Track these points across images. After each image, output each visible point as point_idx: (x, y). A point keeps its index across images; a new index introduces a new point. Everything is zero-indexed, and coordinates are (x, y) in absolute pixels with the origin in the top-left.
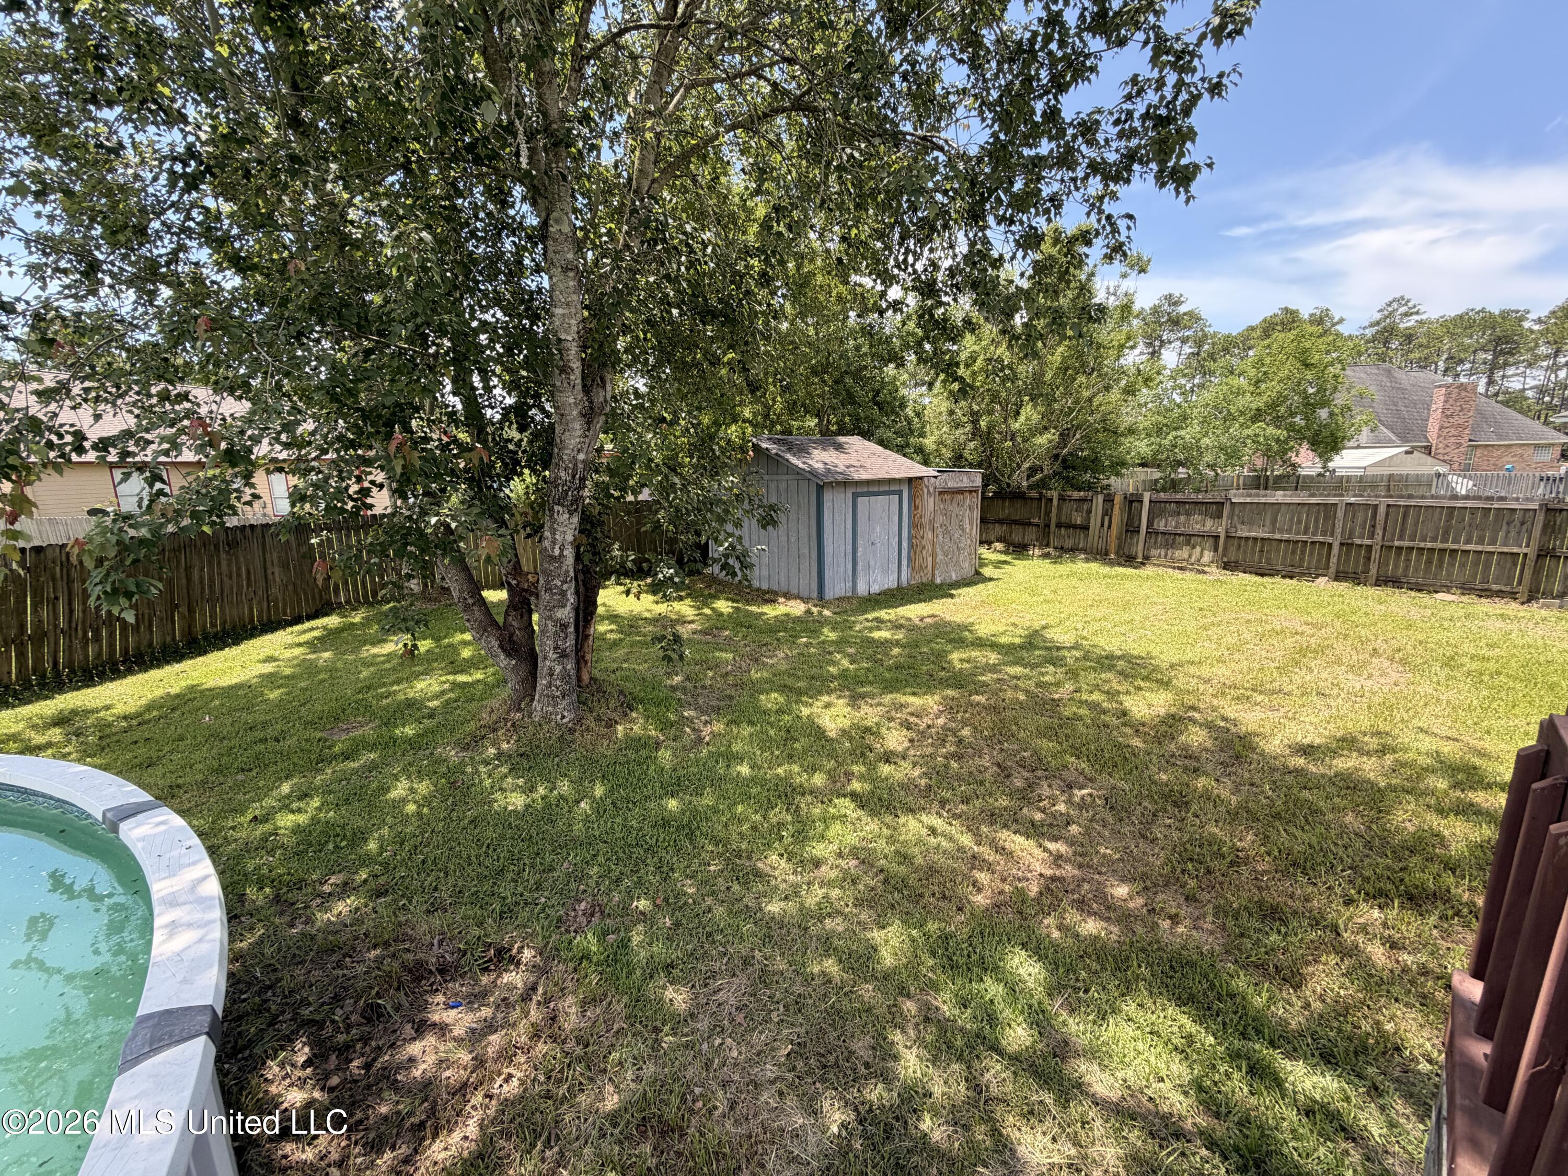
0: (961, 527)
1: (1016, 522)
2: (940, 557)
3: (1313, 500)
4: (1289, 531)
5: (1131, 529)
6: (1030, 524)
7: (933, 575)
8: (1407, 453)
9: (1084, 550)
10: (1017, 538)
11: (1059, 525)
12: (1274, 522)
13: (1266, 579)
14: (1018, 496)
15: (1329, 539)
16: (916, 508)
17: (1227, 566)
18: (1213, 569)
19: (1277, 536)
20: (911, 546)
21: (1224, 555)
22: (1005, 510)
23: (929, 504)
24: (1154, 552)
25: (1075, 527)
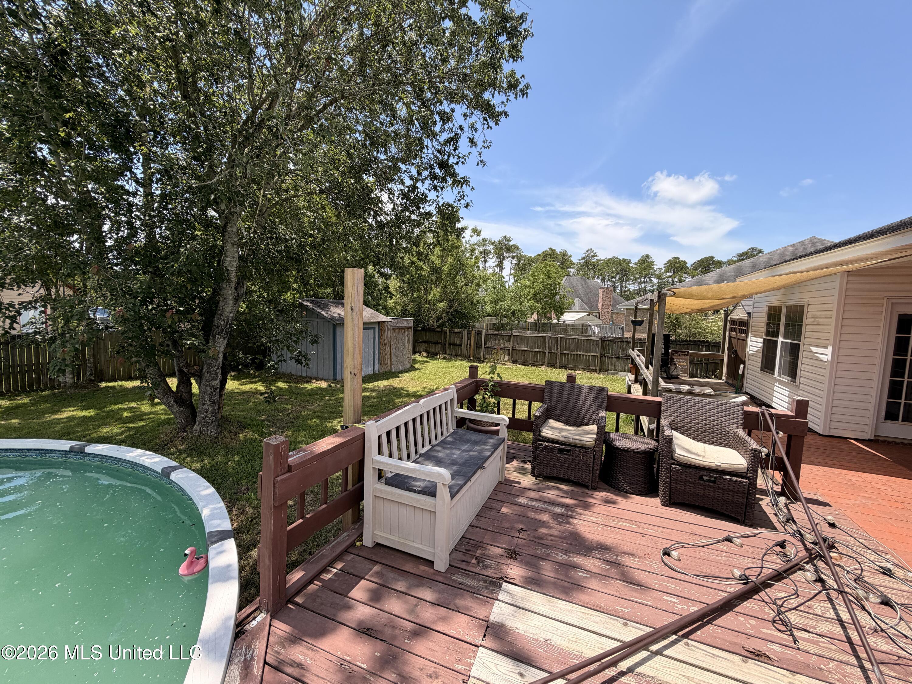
0: (404, 345)
1: (431, 342)
2: (394, 359)
3: (539, 335)
4: (532, 347)
5: (478, 346)
6: (438, 343)
7: (391, 368)
8: (588, 315)
9: (460, 356)
10: (432, 350)
11: (450, 344)
12: (527, 344)
13: (526, 367)
14: (432, 330)
15: (545, 351)
16: (382, 335)
17: (514, 362)
18: (508, 363)
19: (529, 349)
20: (380, 353)
21: (512, 357)
22: (427, 337)
23: (388, 334)
24: (487, 356)
25: (456, 345)
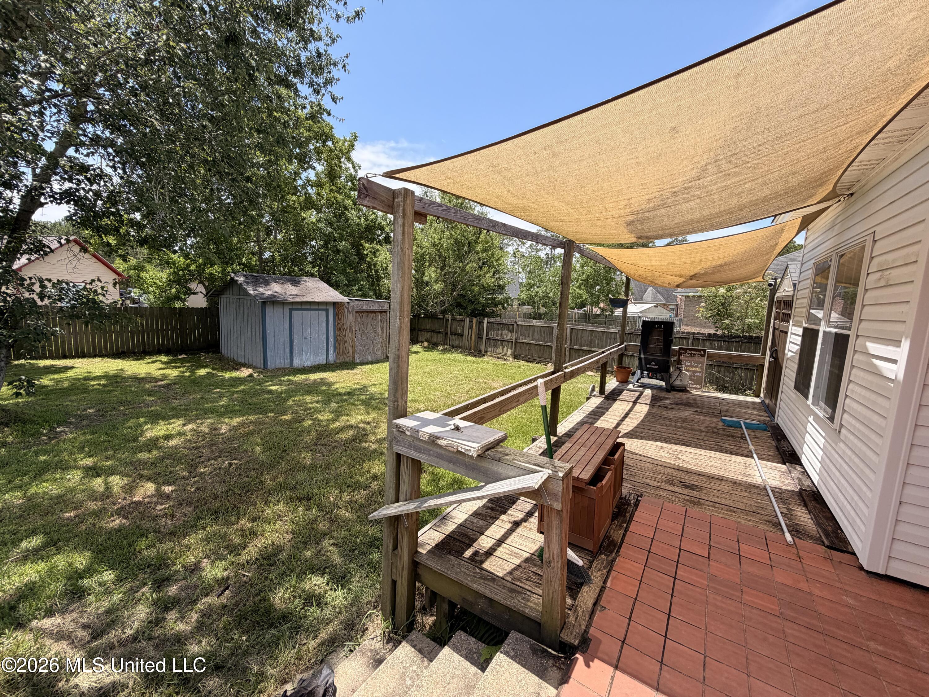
0: (375, 332)
1: (433, 331)
2: (359, 348)
3: (546, 325)
4: (537, 340)
5: (480, 337)
6: (439, 333)
7: (354, 358)
9: (461, 347)
10: (434, 340)
11: (451, 334)
12: (533, 335)
13: (531, 364)
14: (434, 317)
15: (552, 344)
16: (339, 319)
17: (516, 357)
18: (510, 359)
19: (534, 342)
20: (336, 340)
21: (515, 351)
22: (428, 324)
23: (350, 318)
24: (489, 349)
25: (458, 335)
